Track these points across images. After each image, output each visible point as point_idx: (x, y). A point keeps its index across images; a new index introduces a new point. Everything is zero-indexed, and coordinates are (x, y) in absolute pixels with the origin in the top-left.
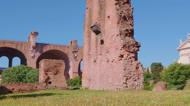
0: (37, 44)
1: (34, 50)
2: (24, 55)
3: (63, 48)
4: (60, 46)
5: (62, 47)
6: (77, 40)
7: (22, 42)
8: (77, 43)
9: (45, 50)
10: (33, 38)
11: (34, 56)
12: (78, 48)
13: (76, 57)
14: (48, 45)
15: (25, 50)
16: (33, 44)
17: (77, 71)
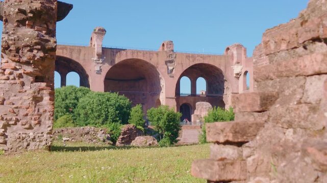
0: (104, 49)
1: (99, 61)
2: (83, 68)
3: (148, 55)
4: (144, 51)
5: (147, 53)
6: (172, 42)
7: (80, 47)
8: (173, 46)
9: (117, 60)
10: (98, 40)
11: (101, 70)
12: (175, 55)
13: (172, 71)
14: (122, 52)
15: (84, 59)
16: (97, 50)
17: (173, 95)
